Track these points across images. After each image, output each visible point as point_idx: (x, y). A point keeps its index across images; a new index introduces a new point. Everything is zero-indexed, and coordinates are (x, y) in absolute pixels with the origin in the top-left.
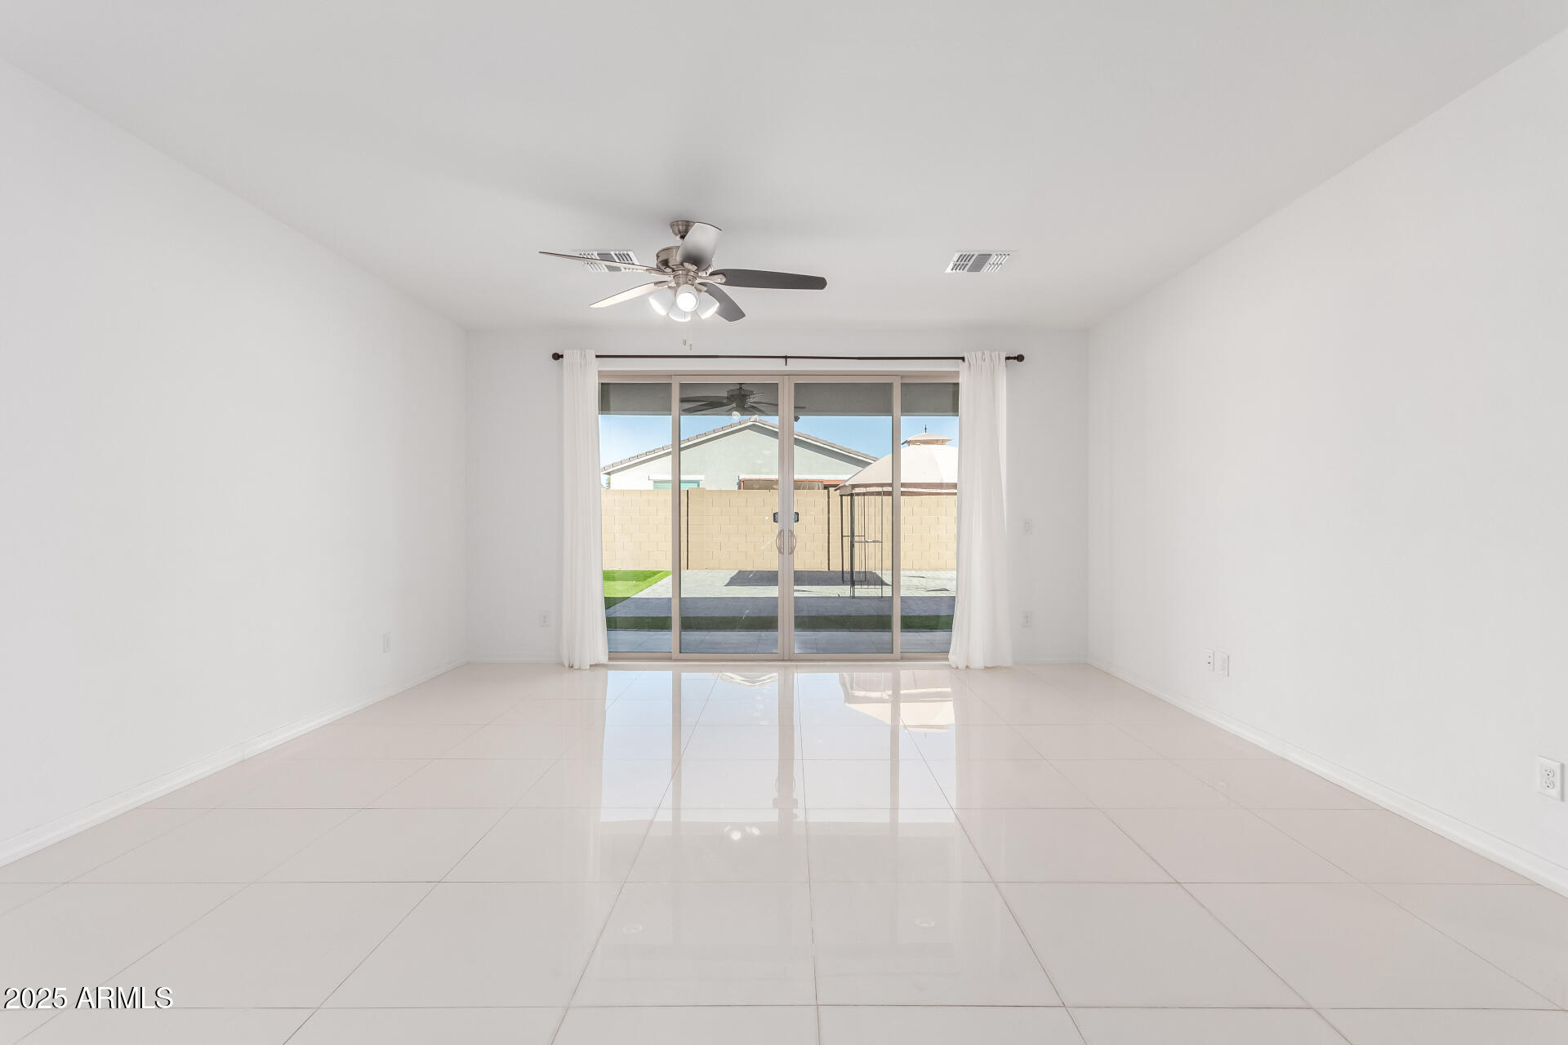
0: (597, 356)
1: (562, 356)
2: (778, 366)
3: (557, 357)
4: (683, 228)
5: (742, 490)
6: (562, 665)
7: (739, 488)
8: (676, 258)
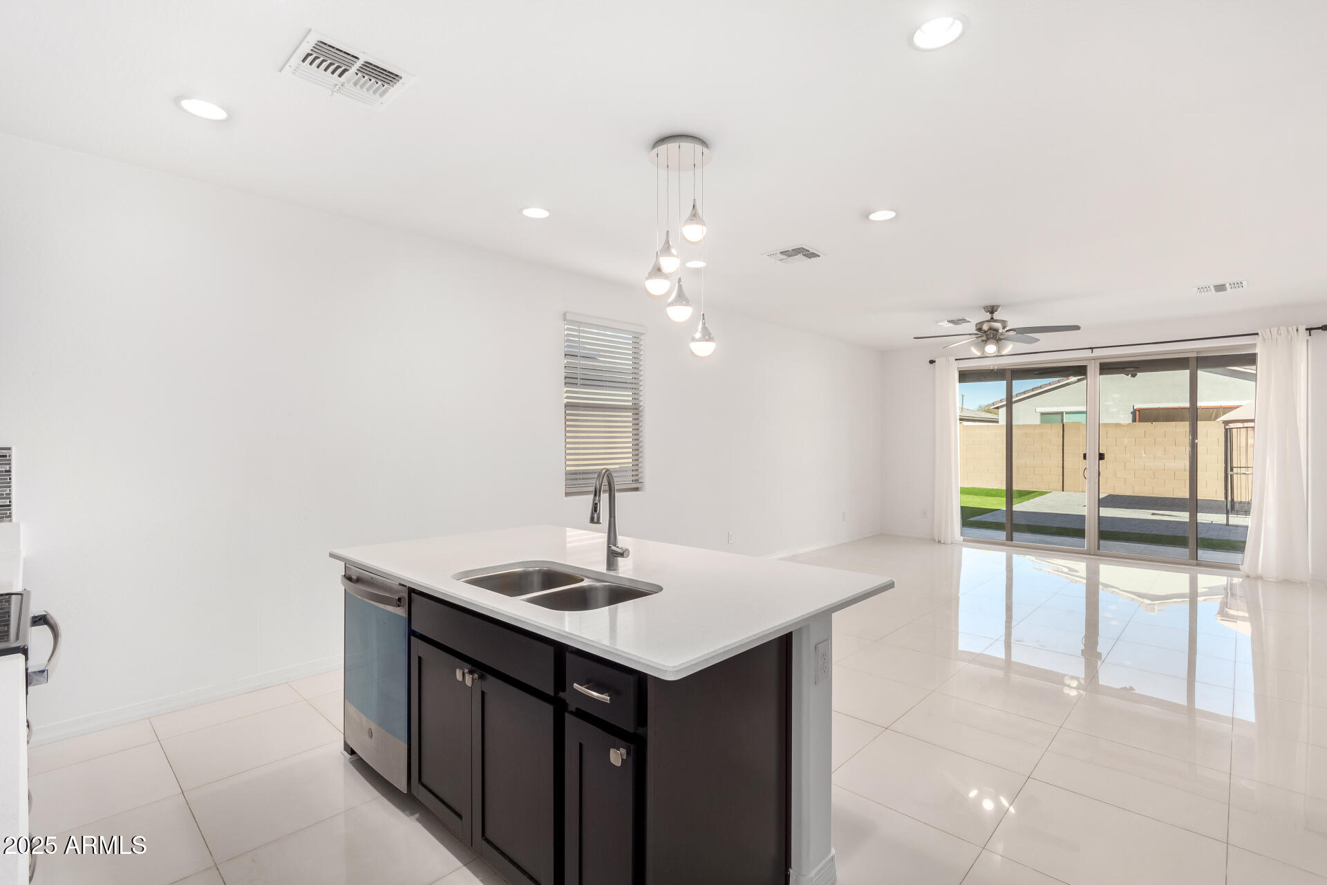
0: (956, 360)
1: (935, 362)
2: (1088, 354)
3: (932, 362)
4: (992, 310)
5: (1137, 423)
6: (934, 540)
7: (1134, 420)
8: (985, 327)
